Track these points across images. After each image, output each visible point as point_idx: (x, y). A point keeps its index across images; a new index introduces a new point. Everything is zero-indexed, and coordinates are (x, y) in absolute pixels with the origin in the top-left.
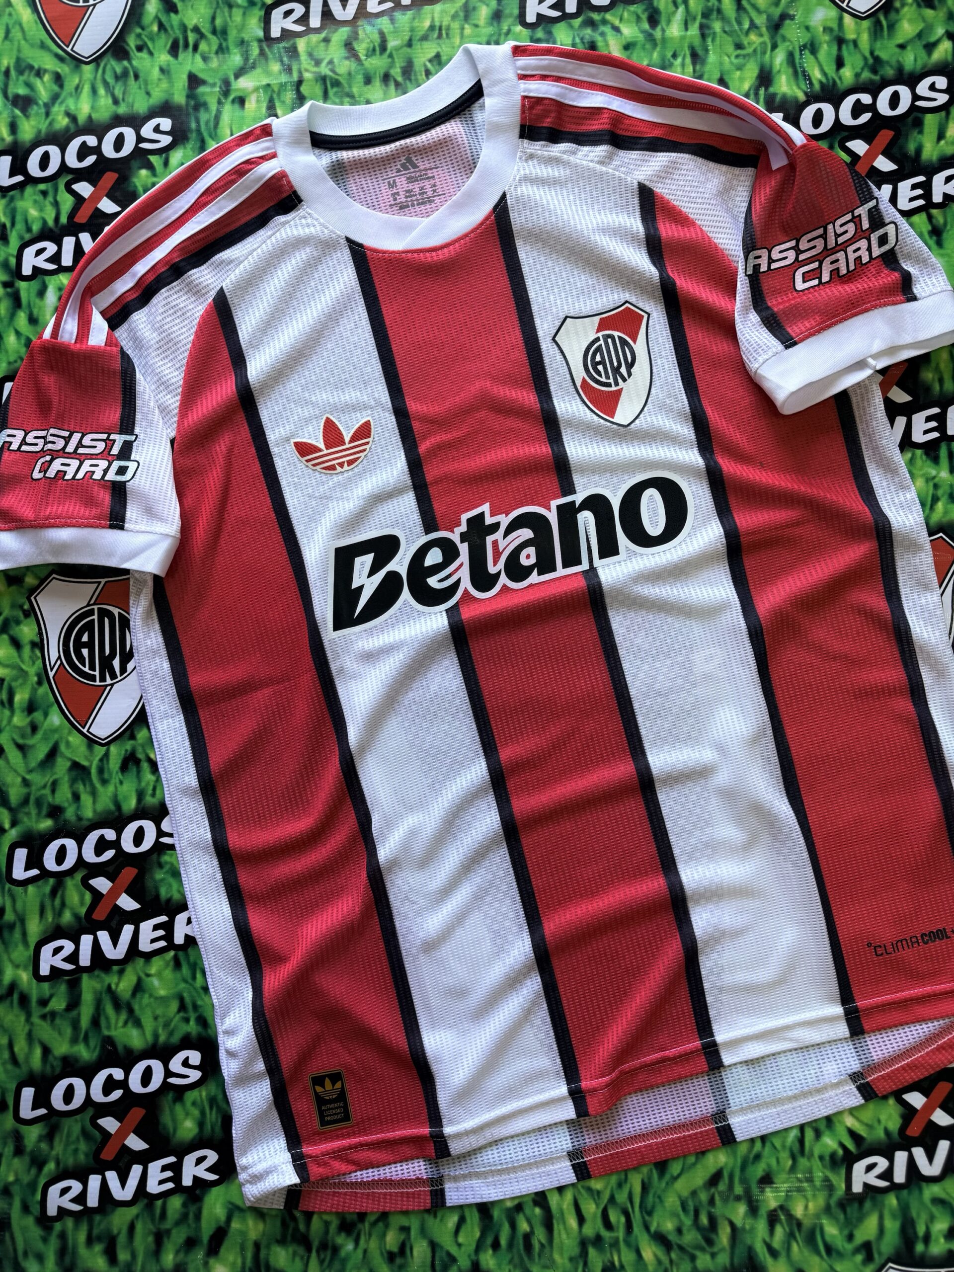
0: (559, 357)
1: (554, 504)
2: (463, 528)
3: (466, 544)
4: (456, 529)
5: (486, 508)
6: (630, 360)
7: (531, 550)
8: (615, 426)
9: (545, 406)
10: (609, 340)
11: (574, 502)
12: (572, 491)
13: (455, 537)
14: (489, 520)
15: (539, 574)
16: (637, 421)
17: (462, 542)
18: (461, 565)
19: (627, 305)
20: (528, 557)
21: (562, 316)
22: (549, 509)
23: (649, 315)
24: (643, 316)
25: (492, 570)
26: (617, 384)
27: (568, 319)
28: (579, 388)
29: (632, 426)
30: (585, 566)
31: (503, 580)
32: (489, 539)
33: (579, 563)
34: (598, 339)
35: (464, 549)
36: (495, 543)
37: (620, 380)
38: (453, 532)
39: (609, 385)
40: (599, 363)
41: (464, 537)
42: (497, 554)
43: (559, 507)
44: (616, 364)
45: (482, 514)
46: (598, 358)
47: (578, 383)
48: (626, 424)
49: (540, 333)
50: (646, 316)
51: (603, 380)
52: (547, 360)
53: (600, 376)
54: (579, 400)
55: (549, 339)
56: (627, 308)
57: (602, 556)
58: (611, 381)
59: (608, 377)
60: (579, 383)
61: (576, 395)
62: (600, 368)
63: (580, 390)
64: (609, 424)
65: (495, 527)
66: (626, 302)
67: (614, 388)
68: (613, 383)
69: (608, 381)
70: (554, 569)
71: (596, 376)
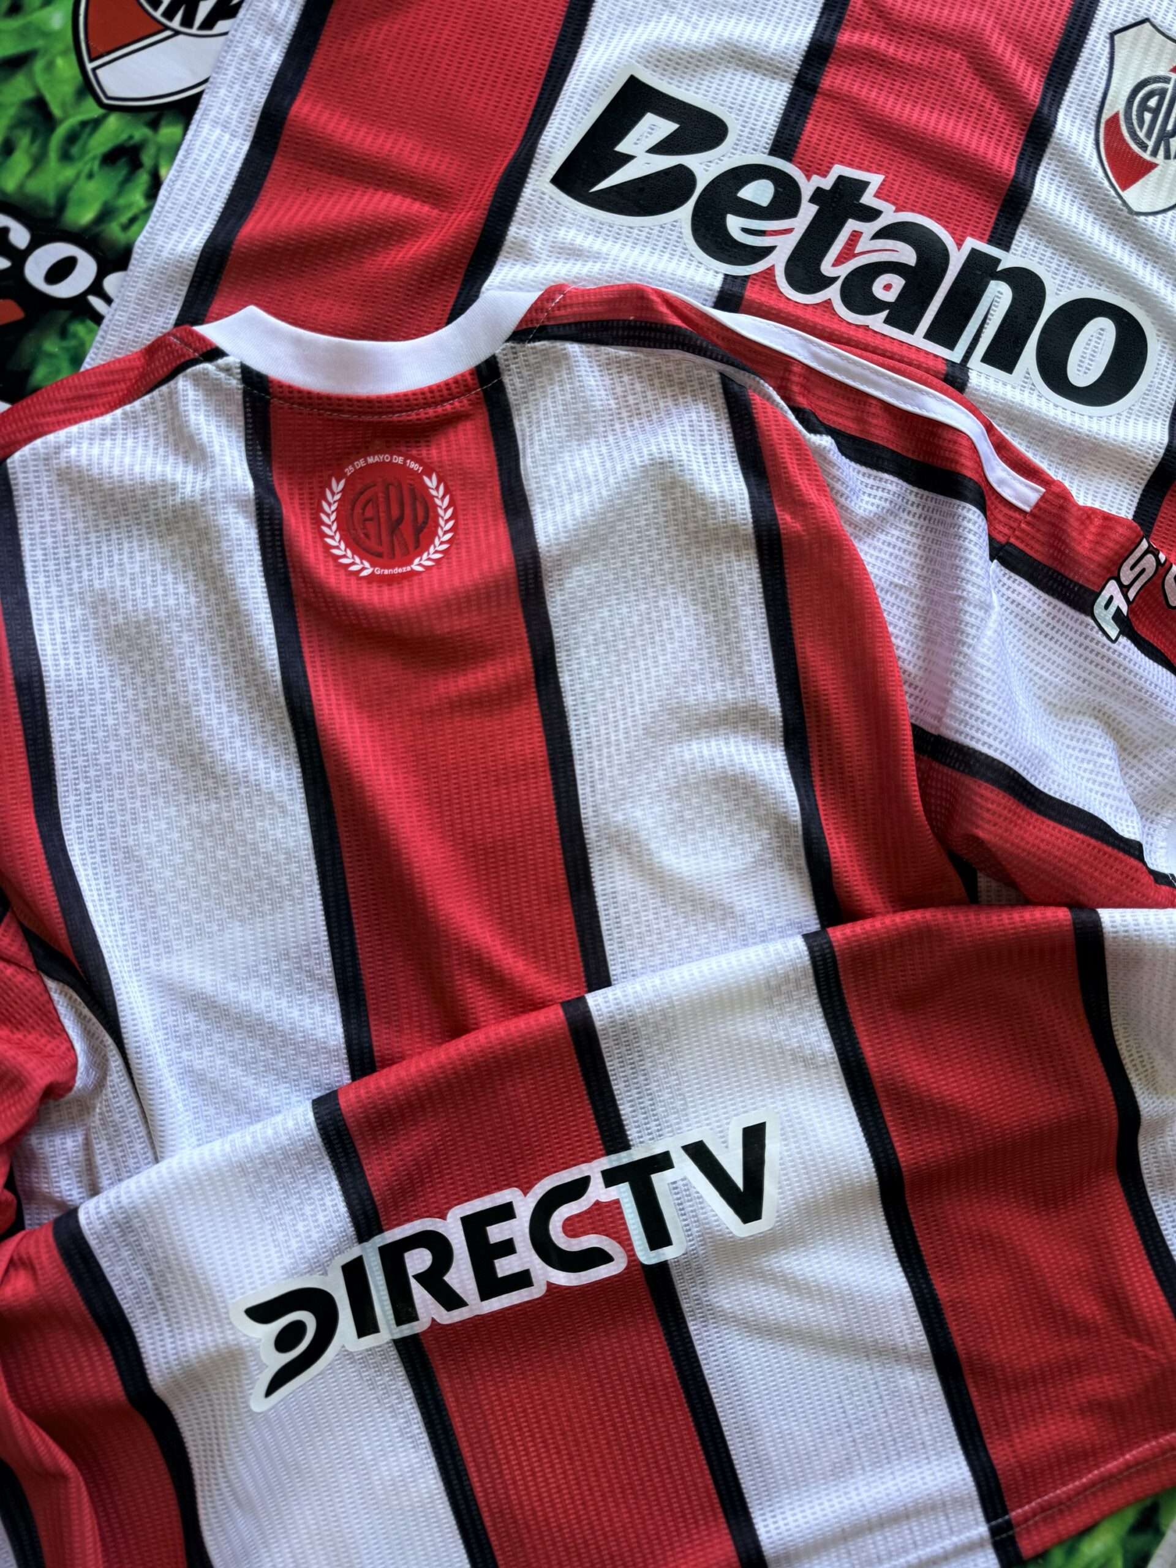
0: (1104, 62)
1: (971, 243)
2: (827, 183)
3: (814, 209)
4: (815, 177)
5: (875, 180)
7: (898, 283)
8: (1119, 201)
9: (1046, 110)
11: (998, 261)
12: (1006, 246)
13: (807, 188)
14: (868, 199)
15: (887, 321)
16: (1151, 218)
17: (813, 200)
18: (789, 231)
20: (888, 287)
21: (1142, 15)
22: (959, 245)
25: (827, 267)
26: (1155, 153)
27: (1147, 25)
28: (1103, 121)
29: (1142, 218)
30: (956, 355)
31: (833, 293)
32: (851, 225)
34: (1166, 80)
35: (808, 211)
36: (856, 236)
37: (1161, 152)
38: (808, 178)
39: (1144, 147)
40: (1149, 110)
41: (818, 196)
42: (848, 253)
43: (974, 252)
45: (866, 184)
46: (1153, 102)
47: (1106, 116)
48: (1135, 208)
49: (1100, 15)
51: (1142, 134)
52: (1085, 54)
53: (1141, 127)
54: (1092, 136)
55: (1106, 31)
57: (986, 359)
58: (1151, 144)
61: (1093, 128)
62: (1148, 116)
63: (1102, 126)
64: (1113, 193)
65: (871, 214)
67: (1146, 156)
68: (1150, 149)
69: (1146, 141)
70: (911, 330)
71: (1135, 122)
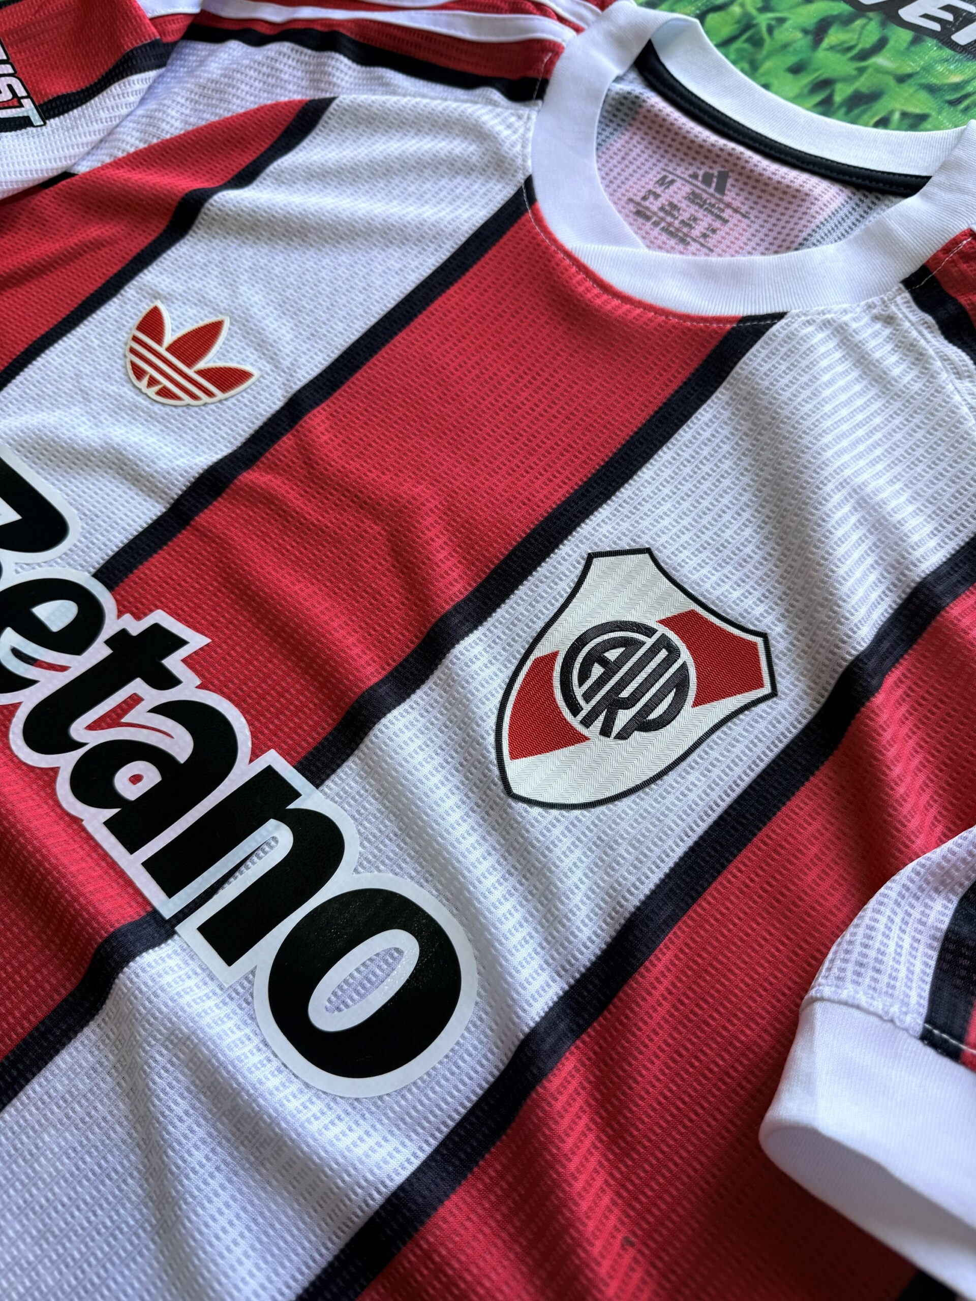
0: (565, 587)
1: (273, 759)
2: (136, 627)
3: (107, 651)
4: (127, 617)
5: (196, 641)
6: (653, 716)
7: (151, 776)
8: (496, 771)
9: (455, 620)
10: (663, 653)
11: (296, 795)
12: (317, 775)
13: (112, 625)
14: (173, 663)
15: (109, 824)
16: (536, 811)
17: (108, 642)
18: (63, 669)
19: (759, 641)
20: (136, 779)
21: (644, 543)
22: (255, 754)
23: (774, 693)
24: (761, 685)
25: (78, 730)
26: (587, 722)
27: (648, 557)
28: (532, 658)
29: (520, 806)
30: (167, 907)
31: (66, 762)
32: (137, 686)
33: (171, 890)
34: (649, 631)
35: (98, 652)
36: (135, 700)
37: (598, 724)
38: (120, 614)
39: (575, 709)
40: (604, 662)
41: (120, 640)
42: (112, 719)
43: (269, 771)
44: (625, 694)
45: (180, 643)
46: (612, 655)
48: (516, 790)
49: (585, 529)
50: (767, 690)
51: (579, 692)
52: (543, 569)
53: (582, 681)
54: (509, 672)
55: (586, 549)
56: (754, 646)
57: (204, 929)
58: (586, 708)
59: (587, 697)
60: (541, 651)
61: (516, 662)
62: (597, 670)
64: (493, 756)
65: (167, 681)
66: (764, 636)
67: (575, 722)
68: (583, 714)
69: (581, 701)
70: (132, 847)
71: (575, 672)
